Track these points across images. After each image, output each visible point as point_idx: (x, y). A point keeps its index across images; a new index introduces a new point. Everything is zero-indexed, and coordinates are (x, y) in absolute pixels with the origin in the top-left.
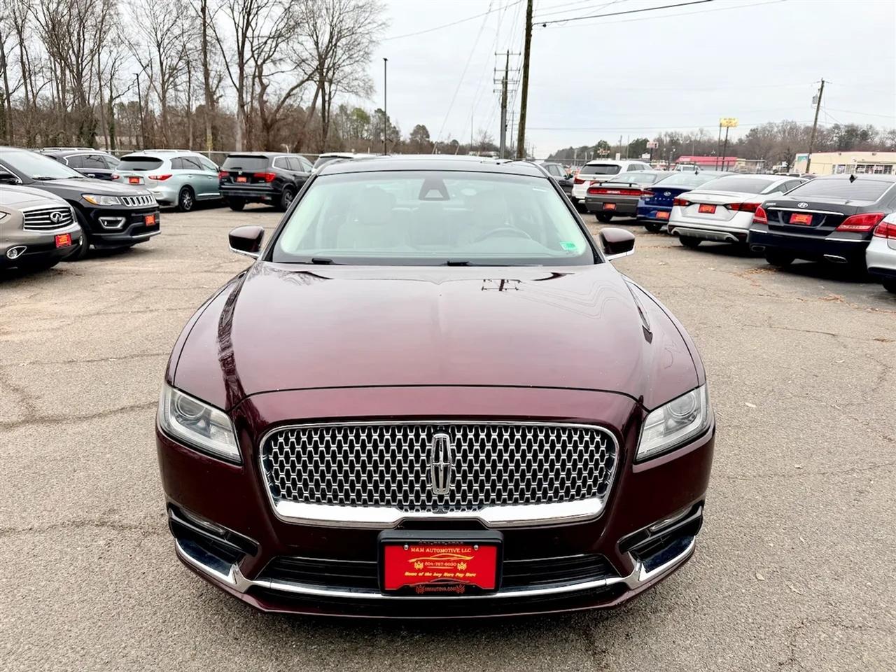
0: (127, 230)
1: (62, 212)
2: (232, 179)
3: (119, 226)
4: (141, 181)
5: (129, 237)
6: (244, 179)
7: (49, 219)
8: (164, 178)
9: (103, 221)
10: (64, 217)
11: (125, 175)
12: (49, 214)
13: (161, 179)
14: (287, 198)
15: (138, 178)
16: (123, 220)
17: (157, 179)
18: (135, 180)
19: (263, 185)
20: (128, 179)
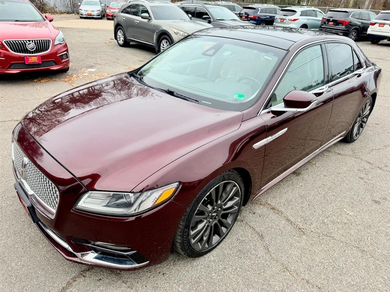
2: (327, 22)
4: (285, 21)
6: (332, 23)
8: (295, 20)
11: (280, 18)
13: (293, 21)
14: (352, 35)
15: (284, 19)
17: (291, 20)
18: (282, 20)
19: (341, 27)
20: (280, 20)
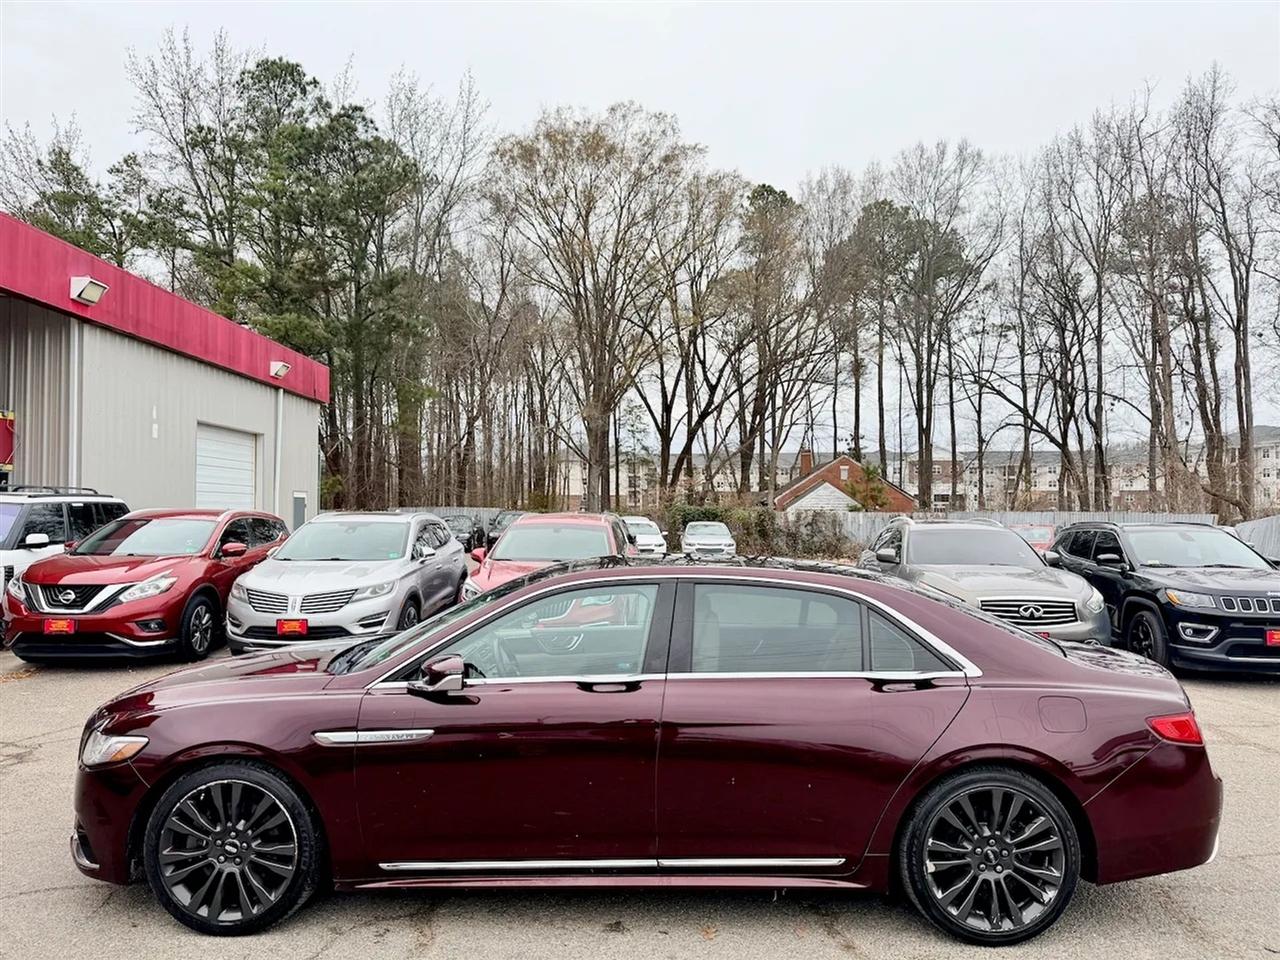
0: (1218, 647)
1: (1043, 607)
3: (1207, 639)
5: (1223, 656)
7: (1018, 612)
9: (1184, 628)
10: (1045, 613)
12: (1020, 606)
16: (1215, 631)
